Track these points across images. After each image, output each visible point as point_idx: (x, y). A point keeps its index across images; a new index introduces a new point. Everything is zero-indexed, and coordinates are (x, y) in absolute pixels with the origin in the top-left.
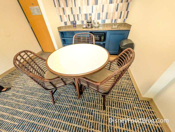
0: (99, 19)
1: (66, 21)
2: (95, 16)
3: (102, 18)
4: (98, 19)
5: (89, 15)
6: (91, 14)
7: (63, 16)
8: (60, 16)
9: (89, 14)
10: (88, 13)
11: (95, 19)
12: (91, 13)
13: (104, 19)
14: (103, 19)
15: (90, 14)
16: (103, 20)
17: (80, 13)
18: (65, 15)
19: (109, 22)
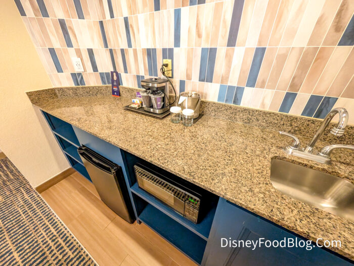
0: (210, 80)
1: (78, 70)
2: (190, 62)
3: (224, 79)
4: (201, 80)
5: (164, 57)
6: (171, 50)
7: (66, 52)
8: (52, 51)
9: (164, 50)
10: (159, 48)
11: (189, 77)
12: (172, 45)
13: (233, 82)
14: (229, 84)
15: (168, 53)
16: (231, 88)
17: (130, 45)
18: (71, 51)
19: (268, 102)
